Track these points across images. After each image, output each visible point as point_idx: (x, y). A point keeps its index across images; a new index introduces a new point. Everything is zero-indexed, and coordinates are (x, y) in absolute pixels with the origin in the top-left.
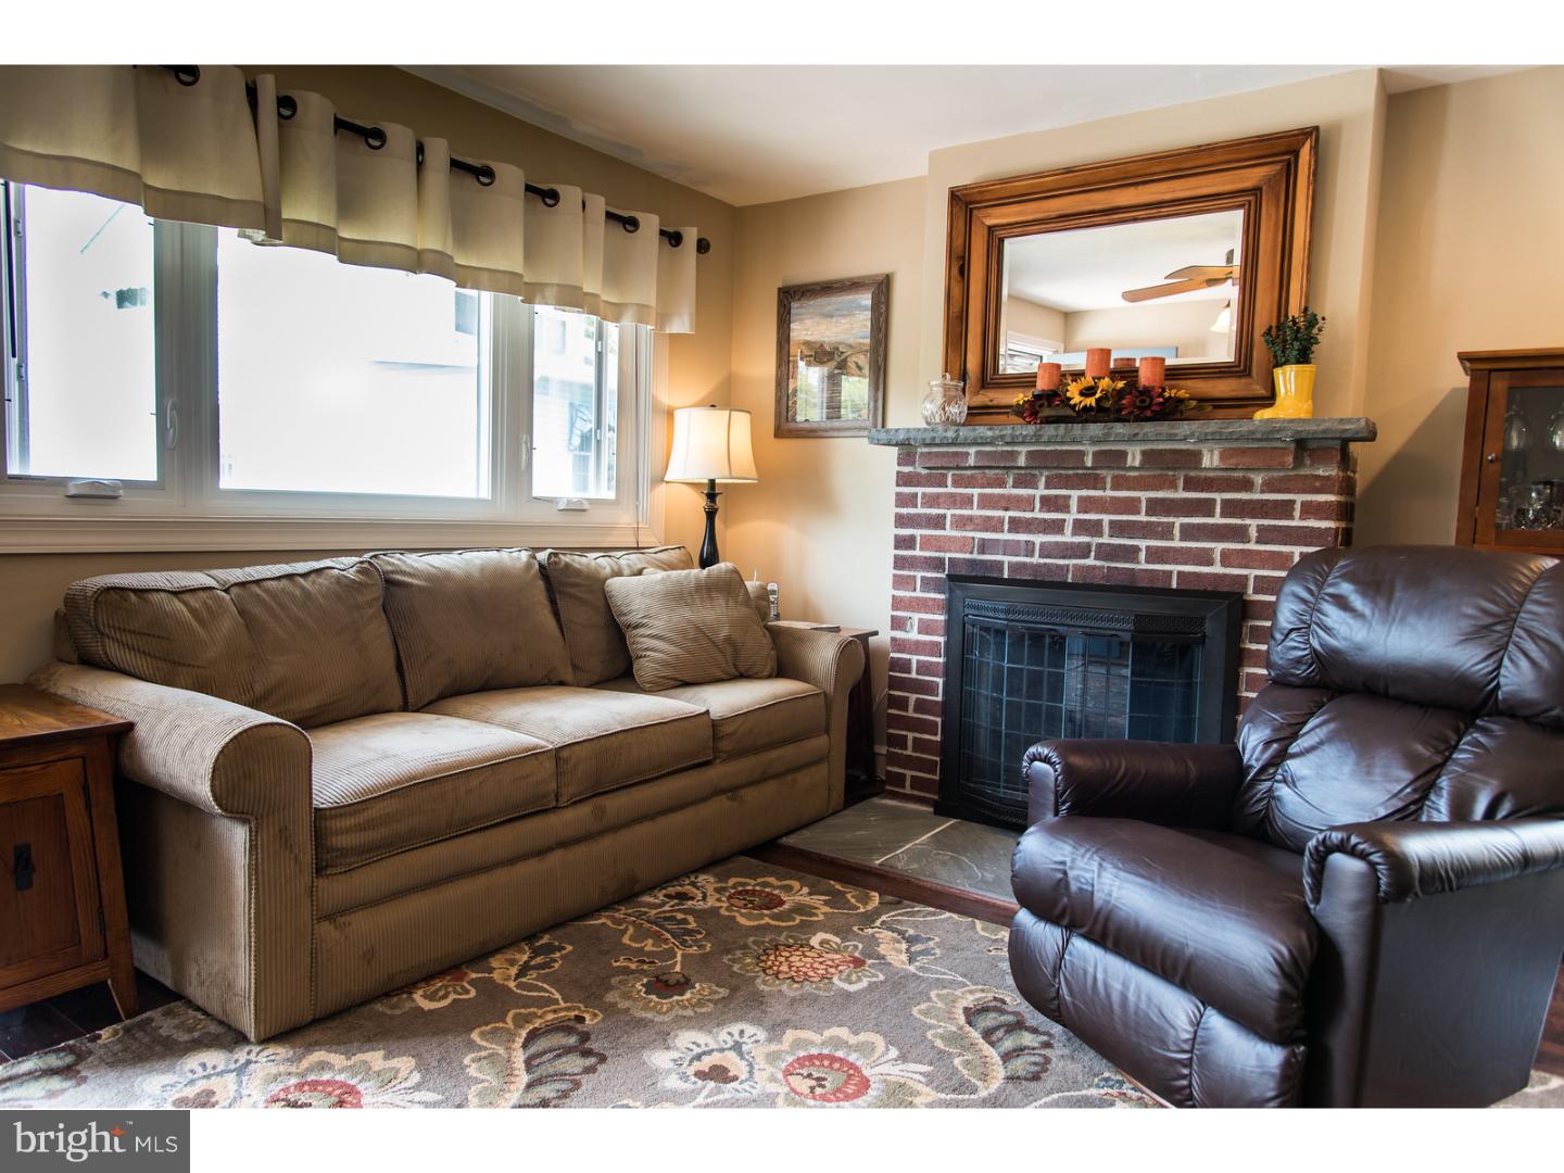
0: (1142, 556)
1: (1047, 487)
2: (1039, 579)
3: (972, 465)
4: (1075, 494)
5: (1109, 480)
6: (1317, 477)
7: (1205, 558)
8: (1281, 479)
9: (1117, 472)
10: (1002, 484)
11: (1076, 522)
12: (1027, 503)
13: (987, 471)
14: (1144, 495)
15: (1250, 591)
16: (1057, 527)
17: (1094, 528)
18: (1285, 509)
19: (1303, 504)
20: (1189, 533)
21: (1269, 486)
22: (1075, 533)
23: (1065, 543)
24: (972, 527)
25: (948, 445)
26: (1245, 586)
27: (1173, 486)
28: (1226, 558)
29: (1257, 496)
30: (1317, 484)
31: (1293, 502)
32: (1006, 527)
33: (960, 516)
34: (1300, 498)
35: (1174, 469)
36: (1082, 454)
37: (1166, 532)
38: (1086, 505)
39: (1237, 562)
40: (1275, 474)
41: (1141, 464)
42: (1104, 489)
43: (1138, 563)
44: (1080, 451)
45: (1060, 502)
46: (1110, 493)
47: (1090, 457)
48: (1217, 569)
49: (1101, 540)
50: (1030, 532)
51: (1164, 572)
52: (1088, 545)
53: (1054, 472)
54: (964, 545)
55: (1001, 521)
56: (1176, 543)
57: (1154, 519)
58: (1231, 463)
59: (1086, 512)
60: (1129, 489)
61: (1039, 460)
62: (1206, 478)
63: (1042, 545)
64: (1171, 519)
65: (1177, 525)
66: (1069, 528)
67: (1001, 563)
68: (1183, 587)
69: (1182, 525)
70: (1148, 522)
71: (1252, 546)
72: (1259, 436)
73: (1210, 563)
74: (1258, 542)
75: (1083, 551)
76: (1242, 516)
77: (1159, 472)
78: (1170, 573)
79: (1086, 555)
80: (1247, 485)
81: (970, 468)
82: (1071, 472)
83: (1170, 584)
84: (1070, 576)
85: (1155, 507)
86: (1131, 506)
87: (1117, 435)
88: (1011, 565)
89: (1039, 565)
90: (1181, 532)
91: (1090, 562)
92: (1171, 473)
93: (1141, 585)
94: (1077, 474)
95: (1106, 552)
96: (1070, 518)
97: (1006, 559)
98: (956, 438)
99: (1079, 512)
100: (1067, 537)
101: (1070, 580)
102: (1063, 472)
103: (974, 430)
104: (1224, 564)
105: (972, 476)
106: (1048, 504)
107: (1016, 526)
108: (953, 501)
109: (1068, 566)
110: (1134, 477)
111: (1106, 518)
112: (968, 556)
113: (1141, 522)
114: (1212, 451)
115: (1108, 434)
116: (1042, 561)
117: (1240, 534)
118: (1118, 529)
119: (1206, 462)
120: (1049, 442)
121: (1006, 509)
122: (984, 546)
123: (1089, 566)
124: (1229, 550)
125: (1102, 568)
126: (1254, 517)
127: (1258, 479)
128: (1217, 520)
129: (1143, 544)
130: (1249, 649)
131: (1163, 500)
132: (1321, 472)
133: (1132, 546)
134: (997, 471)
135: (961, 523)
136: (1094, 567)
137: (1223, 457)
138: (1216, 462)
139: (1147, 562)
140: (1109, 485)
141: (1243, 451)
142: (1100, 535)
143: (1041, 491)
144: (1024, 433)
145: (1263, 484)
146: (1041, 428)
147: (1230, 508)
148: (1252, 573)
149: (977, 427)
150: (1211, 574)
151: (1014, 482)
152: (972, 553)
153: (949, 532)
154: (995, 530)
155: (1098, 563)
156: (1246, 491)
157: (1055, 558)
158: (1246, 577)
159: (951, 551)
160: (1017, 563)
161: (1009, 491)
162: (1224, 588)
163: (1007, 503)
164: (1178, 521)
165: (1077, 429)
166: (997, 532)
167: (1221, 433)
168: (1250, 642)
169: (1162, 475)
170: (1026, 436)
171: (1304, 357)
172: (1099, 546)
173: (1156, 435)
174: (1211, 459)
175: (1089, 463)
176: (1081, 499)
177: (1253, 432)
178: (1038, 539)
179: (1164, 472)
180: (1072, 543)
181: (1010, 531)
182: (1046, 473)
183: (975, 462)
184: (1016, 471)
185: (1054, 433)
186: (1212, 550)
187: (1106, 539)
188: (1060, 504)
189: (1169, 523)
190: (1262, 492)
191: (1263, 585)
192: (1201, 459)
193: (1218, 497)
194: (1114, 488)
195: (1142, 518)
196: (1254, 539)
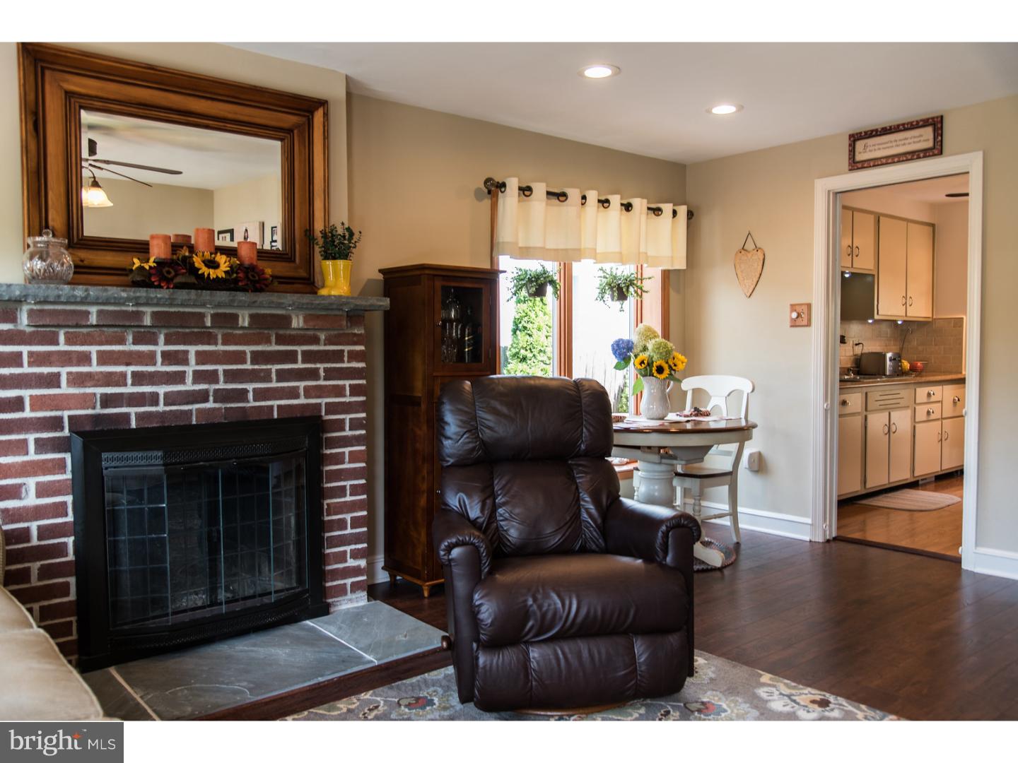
0: (251, 396)
1: (167, 342)
2: (166, 425)
3: (94, 323)
4: (192, 350)
5: (220, 337)
6: (355, 335)
7: (293, 393)
8: (336, 336)
9: (226, 331)
10: (122, 341)
11: (195, 372)
12: (149, 358)
13: (105, 329)
14: (248, 349)
15: (323, 413)
16: (179, 378)
17: (211, 377)
18: (338, 356)
19: (349, 352)
20: (282, 375)
21: (329, 341)
22: (195, 381)
23: (187, 392)
24: (92, 383)
25: (75, 303)
26: (320, 411)
27: (268, 342)
28: (309, 392)
29: (322, 348)
30: (355, 339)
31: (343, 351)
32: (129, 381)
33: (77, 373)
34: (346, 348)
35: (268, 328)
36: (202, 316)
37: (266, 377)
38: (202, 358)
39: (313, 394)
40: (332, 333)
41: (249, 324)
42: (216, 344)
43: (248, 402)
44: (200, 313)
45: (180, 356)
46: (221, 348)
47: (209, 318)
48: (302, 401)
49: (217, 387)
50: (153, 384)
51: (267, 407)
52: (207, 391)
53: (172, 330)
54: (86, 401)
55: (124, 375)
56: (274, 385)
57: (256, 367)
58: (311, 324)
59: (203, 364)
60: (236, 344)
61: (162, 320)
62: (290, 335)
63: (166, 394)
64: (269, 367)
65: (274, 371)
66: (189, 378)
67: (127, 415)
68: (280, 417)
69: (277, 370)
70: (253, 370)
71: (322, 382)
72: (335, 307)
73: (297, 397)
74: (325, 379)
75: (202, 396)
76: (315, 362)
77: (258, 331)
78: (272, 407)
79: (206, 400)
80: (315, 340)
81: (92, 326)
82: (187, 330)
83: (273, 415)
84: (194, 419)
85: (258, 357)
86: (239, 357)
87: (240, 301)
88: (138, 415)
89: (165, 412)
90: (276, 375)
91: (210, 405)
92: (266, 332)
93: (251, 419)
94: (193, 332)
95: (221, 396)
96: (189, 370)
97: (132, 411)
98: (86, 297)
99: (197, 363)
100: (189, 386)
101: (194, 422)
102: (180, 330)
103: (106, 290)
104: (306, 397)
105: (88, 334)
106: (169, 358)
107: (139, 378)
108: (66, 359)
109: (191, 410)
110: (240, 334)
111: (220, 368)
112: (90, 412)
113: (247, 370)
114: (297, 316)
115: (233, 301)
116: (168, 408)
117: (313, 374)
118: (231, 376)
119: (294, 324)
120: (182, 305)
121: (128, 364)
122: (107, 401)
123: (209, 409)
124: (308, 386)
125: (219, 409)
126: (321, 362)
127: (322, 337)
128: (300, 365)
129: (250, 387)
130: (326, 454)
131: (262, 352)
132: (356, 331)
133: (242, 389)
134: (116, 329)
135: (76, 380)
136: (214, 409)
137: (305, 321)
138: (301, 324)
139: (255, 400)
140: (220, 341)
141: (318, 317)
142: (217, 382)
143: (160, 348)
144: (159, 296)
145: (325, 340)
146: (174, 292)
147: (308, 357)
148: (324, 401)
149: (109, 288)
150: (299, 405)
151: (134, 339)
152: (94, 408)
153: (65, 389)
154: (117, 385)
155: (217, 405)
156: (316, 344)
157: (179, 404)
158: (320, 404)
159: (70, 409)
160: (144, 413)
161: (129, 347)
162: (308, 414)
163: (128, 358)
164: (274, 368)
165: (206, 295)
166: (120, 386)
167: (312, 304)
168: (326, 449)
169: (260, 333)
170: (161, 298)
171: (345, 256)
172: (216, 391)
173: (270, 303)
174: (297, 322)
175: (208, 323)
176: (198, 353)
177: (331, 304)
178: (162, 390)
179: (261, 331)
180: (194, 390)
181: (133, 384)
182: (164, 331)
183: (97, 321)
184: (136, 330)
185: (186, 297)
186: (298, 387)
187: (221, 386)
188: (181, 358)
189: (268, 369)
190: (325, 345)
191: (332, 408)
192: (291, 322)
193: (300, 349)
194: (224, 343)
195: (248, 366)
196: (322, 377)
